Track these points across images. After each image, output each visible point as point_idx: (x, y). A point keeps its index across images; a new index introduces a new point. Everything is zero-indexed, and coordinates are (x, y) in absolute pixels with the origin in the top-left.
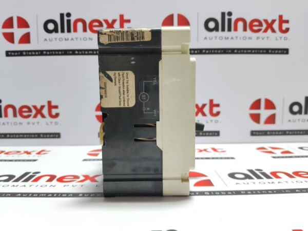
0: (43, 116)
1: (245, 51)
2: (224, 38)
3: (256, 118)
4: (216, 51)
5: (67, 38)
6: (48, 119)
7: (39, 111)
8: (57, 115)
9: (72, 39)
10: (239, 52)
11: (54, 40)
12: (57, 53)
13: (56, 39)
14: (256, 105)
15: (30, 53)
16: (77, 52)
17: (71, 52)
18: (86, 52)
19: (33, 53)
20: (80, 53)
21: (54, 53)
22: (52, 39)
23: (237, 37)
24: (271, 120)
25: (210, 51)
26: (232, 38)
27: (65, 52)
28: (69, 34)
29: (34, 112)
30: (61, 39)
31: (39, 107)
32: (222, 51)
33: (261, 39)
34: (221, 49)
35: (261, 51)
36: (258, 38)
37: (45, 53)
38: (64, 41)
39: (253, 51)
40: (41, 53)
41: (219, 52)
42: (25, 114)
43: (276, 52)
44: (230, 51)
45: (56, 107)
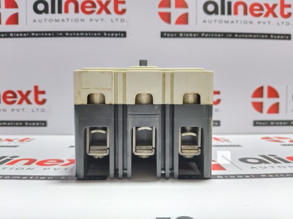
0: (29, 102)
1: (246, 36)
2: (224, 22)
3: (259, 107)
4: (216, 35)
5: (57, 20)
6: (34, 105)
7: (25, 97)
8: (44, 101)
9: (63, 20)
10: (240, 36)
11: (43, 21)
12: (46, 34)
13: (46, 20)
14: (259, 93)
15: (18, 35)
16: (67, 34)
17: (61, 34)
18: (78, 34)
19: (21, 35)
20: (71, 35)
21: (43, 34)
22: (41, 20)
23: (237, 21)
24: (275, 109)
25: (210, 35)
26: (232, 22)
27: (55, 34)
28: (60, 15)
29: (19, 97)
30: (51, 20)
31: (24, 92)
32: (222, 35)
33: (262, 24)
34: (221, 33)
35: (263, 36)
36: (259, 22)
37: (33, 34)
38: (54, 23)
39: (255, 36)
40: (29, 34)
41: (219, 35)
42: (10, 100)
43: (278, 37)
44: (230, 35)
45: (43, 92)
